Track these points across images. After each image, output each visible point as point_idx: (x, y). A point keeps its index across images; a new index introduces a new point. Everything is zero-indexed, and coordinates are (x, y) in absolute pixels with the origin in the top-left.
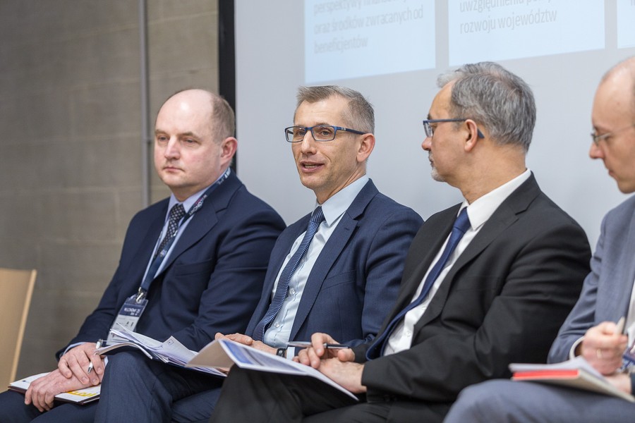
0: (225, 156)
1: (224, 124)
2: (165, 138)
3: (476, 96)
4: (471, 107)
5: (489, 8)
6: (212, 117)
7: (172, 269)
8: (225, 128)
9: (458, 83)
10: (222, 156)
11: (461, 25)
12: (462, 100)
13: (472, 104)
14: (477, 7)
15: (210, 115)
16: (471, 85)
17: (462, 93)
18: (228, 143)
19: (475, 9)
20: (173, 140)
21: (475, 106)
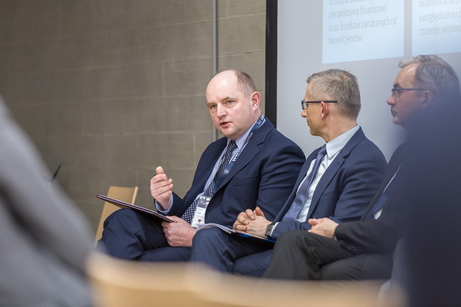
0: (255, 105)
1: (247, 85)
2: (214, 106)
3: (433, 76)
4: (428, 83)
5: (436, 20)
6: (238, 83)
7: (231, 182)
8: (249, 88)
9: (421, 67)
10: (253, 105)
11: (420, 30)
12: (424, 78)
13: (430, 81)
14: (429, 19)
15: (237, 82)
16: (430, 70)
17: (424, 74)
18: (254, 96)
19: (428, 20)
20: (219, 105)
21: (432, 83)
